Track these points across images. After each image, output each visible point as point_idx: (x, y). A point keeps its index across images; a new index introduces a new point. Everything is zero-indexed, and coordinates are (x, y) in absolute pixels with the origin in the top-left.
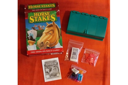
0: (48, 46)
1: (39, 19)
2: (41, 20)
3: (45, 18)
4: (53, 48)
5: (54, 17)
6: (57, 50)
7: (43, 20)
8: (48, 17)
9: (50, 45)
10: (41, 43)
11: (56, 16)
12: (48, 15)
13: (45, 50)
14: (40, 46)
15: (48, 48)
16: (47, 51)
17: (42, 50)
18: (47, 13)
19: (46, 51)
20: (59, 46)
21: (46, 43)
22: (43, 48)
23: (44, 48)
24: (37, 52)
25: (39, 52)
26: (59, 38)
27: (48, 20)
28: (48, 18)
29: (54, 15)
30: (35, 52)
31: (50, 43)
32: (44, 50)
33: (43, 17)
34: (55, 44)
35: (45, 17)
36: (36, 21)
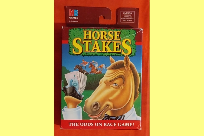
0: (109, 113)
1: (94, 48)
2: (99, 50)
3: (107, 47)
4: (120, 119)
5: (128, 44)
6: (127, 124)
7: (104, 51)
8: (115, 43)
9: (113, 112)
10: (94, 106)
11: (134, 42)
12: (116, 38)
13: (102, 122)
14: (90, 111)
15: (108, 117)
16: (105, 124)
17: (94, 122)
18: (113, 33)
19: (103, 124)
20: (134, 115)
21: (104, 105)
22: (96, 117)
23: (99, 118)
24: (84, 124)
25: (88, 124)
26: (135, 98)
27: (115, 51)
28: (115, 47)
29: (130, 41)
30: (79, 124)
31: (114, 107)
32: (98, 121)
33: (104, 42)
34: (126, 109)
35: (109, 42)
36: (87, 50)
